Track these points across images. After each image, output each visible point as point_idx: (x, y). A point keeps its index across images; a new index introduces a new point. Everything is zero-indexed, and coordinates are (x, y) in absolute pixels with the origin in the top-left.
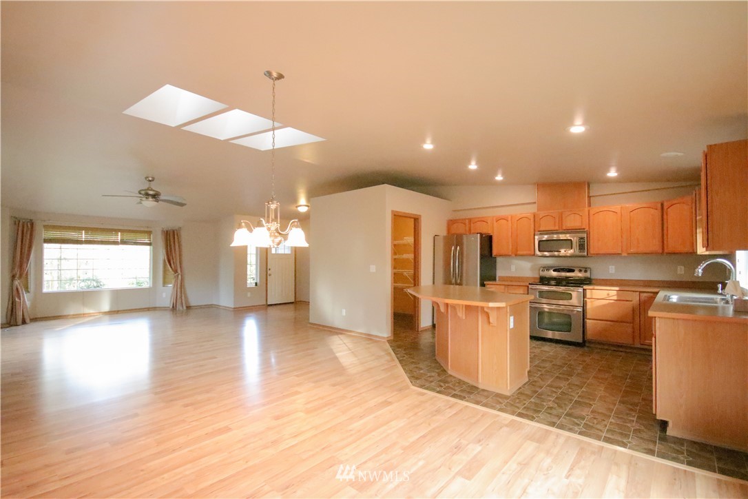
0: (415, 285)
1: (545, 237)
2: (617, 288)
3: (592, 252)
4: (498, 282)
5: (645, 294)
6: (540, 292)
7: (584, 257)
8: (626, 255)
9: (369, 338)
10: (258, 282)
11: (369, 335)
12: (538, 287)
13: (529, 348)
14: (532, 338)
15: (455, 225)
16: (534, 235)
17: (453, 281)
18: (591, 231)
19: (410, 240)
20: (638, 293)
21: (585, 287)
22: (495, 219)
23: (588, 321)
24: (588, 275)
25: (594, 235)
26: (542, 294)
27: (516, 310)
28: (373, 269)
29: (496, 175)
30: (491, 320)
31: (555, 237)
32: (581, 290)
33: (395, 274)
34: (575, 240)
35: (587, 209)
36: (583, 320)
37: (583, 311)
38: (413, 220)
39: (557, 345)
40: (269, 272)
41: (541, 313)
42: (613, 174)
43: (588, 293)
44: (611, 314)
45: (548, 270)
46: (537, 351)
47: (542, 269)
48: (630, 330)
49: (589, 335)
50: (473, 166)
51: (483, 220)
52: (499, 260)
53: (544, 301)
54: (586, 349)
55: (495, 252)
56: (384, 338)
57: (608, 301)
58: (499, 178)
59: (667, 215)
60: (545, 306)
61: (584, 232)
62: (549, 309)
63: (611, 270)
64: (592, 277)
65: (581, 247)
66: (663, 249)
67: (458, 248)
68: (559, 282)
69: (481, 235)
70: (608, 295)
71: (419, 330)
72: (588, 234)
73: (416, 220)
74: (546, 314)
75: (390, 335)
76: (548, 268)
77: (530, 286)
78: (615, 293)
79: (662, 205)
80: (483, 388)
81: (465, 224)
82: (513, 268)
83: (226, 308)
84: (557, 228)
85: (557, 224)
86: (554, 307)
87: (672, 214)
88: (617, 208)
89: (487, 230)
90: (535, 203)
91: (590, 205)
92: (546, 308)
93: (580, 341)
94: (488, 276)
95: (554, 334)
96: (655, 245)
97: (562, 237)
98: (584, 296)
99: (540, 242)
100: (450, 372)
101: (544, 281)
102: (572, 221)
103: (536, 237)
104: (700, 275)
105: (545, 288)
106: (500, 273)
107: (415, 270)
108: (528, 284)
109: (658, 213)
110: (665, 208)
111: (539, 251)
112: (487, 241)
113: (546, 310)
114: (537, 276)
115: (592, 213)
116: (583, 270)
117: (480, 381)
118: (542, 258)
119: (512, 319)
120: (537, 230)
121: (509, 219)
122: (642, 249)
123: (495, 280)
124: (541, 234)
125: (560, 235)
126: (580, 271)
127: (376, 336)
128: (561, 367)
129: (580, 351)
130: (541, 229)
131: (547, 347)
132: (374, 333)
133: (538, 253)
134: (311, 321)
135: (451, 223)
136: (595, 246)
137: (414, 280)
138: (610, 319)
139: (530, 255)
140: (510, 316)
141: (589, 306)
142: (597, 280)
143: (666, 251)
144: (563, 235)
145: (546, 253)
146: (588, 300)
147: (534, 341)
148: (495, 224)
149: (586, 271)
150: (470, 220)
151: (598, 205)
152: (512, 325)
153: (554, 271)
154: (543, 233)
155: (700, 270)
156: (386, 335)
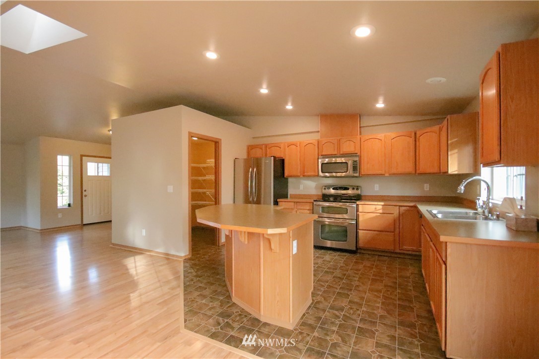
0: (216, 204)
1: (327, 160)
2: (383, 203)
3: (362, 173)
4: (289, 199)
5: (403, 208)
6: (322, 207)
7: (356, 177)
8: (388, 175)
9: (168, 258)
10: (72, 203)
11: (167, 254)
12: (321, 203)
13: (313, 259)
14: (316, 247)
15: (253, 151)
16: (318, 159)
17: (251, 199)
18: (362, 155)
19: (211, 162)
20: (398, 207)
21: (358, 202)
22: (286, 144)
23: (359, 231)
24: (359, 192)
25: (365, 159)
26: (325, 210)
27: (299, 234)
28: (170, 189)
29: (286, 104)
30: (273, 247)
31: (334, 160)
32: (355, 206)
33: (192, 193)
34: (350, 163)
35: (359, 137)
36: (357, 230)
37: (356, 222)
38: (214, 143)
39: (335, 254)
40: (84, 193)
41: (323, 226)
42: (380, 105)
43: (360, 208)
44: (377, 225)
45: (329, 188)
46: (320, 261)
47: (323, 188)
48: (391, 238)
49: (361, 244)
50: (264, 91)
51: (277, 146)
52: (290, 180)
53: (325, 215)
54: (358, 255)
55: (286, 174)
56: (181, 257)
57: (374, 215)
58: (289, 107)
59: (419, 142)
60: (326, 220)
61: (356, 156)
62: (329, 222)
63: (376, 188)
64: (362, 194)
65: (355, 169)
66: (416, 171)
67: (255, 170)
68: (336, 198)
69: (275, 158)
70: (376, 209)
71: (220, 245)
72: (360, 157)
73: (217, 143)
74: (327, 226)
75: (187, 253)
76: (328, 187)
77: (315, 203)
78: (380, 207)
79: (415, 134)
80: (265, 321)
81: (261, 149)
82: (301, 187)
83: (34, 230)
84: (336, 153)
85: (336, 150)
86: (333, 220)
87: (423, 141)
88: (381, 136)
89: (279, 154)
90: (319, 131)
91: (360, 134)
92: (327, 221)
93: (354, 249)
94: (280, 194)
95: (332, 244)
96: (409, 167)
97: (339, 160)
98: (357, 211)
99: (322, 164)
100: (235, 299)
101: (325, 198)
102: (348, 147)
103: (320, 160)
104: (462, 192)
105: (327, 204)
106: (291, 191)
107: (216, 189)
108: (312, 201)
109: (411, 140)
110: (418, 136)
111: (322, 172)
112: (280, 164)
113: (327, 223)
114: (320, 193)
115: (362, 140)
116: (355, 188)
117: (262, 313)
118: (324, 178)
119: (295, 243)
120: (320, 154)
121: (298, 145)
122: (400, 170)
123: (287, 197)
124: (323, 158)
125: (338, 159)
126: (353, 189)
127: (173, 256)
128: (341, 279)
129: (354, 258)
130: (323, 153)
131: (328, 256)
132: (173, 252)
133: (321, 174)
134: (113, 241)
135: (250, 148)
136: (365, 168)
137: (216, 199)
138: (377, 229)
139: (315, 176)
140: (293, 240)
141: (361, 219)
142: (365, 196)
143: (418, 172)
144: (340, 159)
145: (327, 174)
146: (360, 214)
147: (317, 250)
148: (287, 149)
149: (357, 189)
150: (266, 146)
151: (367, 134)
152: (295, 251)
153: (333, 189)
154: (325, 156)
155: (462, 188)
156: (183, 254)
